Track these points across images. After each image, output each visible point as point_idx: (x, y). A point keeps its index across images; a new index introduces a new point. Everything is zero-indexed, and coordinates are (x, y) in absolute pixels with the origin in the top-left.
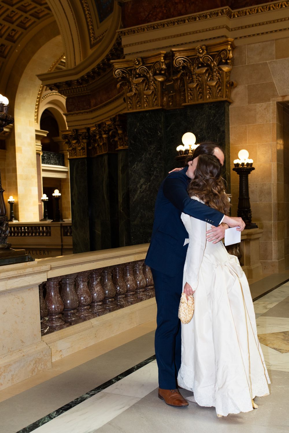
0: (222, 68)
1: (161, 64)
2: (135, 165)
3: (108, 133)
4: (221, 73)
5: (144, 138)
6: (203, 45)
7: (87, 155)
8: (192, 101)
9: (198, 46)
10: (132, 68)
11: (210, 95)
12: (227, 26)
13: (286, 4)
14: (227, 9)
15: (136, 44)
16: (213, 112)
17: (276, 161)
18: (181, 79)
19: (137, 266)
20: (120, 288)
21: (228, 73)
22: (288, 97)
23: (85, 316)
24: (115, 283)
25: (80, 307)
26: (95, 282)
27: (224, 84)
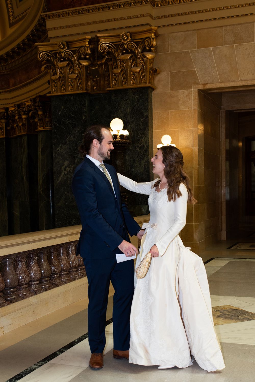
0: (146, 55)
1: (86, 48)
2: (60, 148)
3: (28, 114)
4: (144, 60)
5: (68, 121)
6: (128, 32)
7: (5, 136)
8: (116, 86)
9: (123, 32)
10: (57, 51)
11: (134, 80)
12: (151, 15)
15: (60, 27)
16: (137, 98)
17: (197, 146)
18: (106, 64)
19: (69, 247)
20: (55, 267)
21: (151, 60)
22: (208, 85)
23: (24, 294)
24: (50, 262)
25: (19, 286)
26: (32, 262)
27: (148, 70)
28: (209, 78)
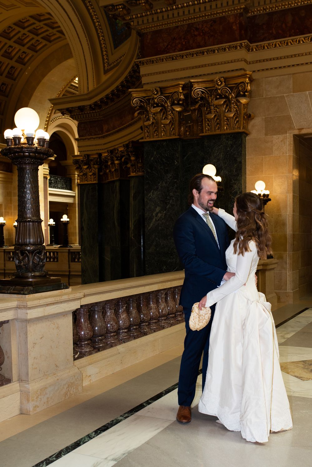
0: (240, 100)
1: (180, 94)
2: (151, 194)
3: (121, 160)
4: (238, 105)
5: (161, 167)
6: (222, 77)
7: (98, 181)
8: (209, 131)
9: (217, 77)
10: (150, 97)
11: (227, 126)
12: (245, 59)
13: (303, 40)
14: (246, 43)
15: (154, 73)
16: (230, 143)
17: (292, 192)
18: (199, 109)
19: (159, 295)
20: (144, 315)
21: (245, 105)
22: (304, 129)
23: (112, 343)
24: (139, 310)
25: (107, 333)
26: (121, 309)
27: (242, 116)
28: (305, 123)
